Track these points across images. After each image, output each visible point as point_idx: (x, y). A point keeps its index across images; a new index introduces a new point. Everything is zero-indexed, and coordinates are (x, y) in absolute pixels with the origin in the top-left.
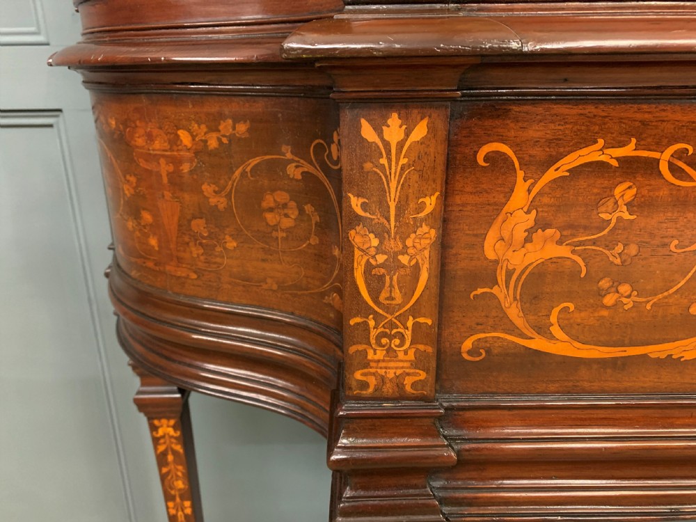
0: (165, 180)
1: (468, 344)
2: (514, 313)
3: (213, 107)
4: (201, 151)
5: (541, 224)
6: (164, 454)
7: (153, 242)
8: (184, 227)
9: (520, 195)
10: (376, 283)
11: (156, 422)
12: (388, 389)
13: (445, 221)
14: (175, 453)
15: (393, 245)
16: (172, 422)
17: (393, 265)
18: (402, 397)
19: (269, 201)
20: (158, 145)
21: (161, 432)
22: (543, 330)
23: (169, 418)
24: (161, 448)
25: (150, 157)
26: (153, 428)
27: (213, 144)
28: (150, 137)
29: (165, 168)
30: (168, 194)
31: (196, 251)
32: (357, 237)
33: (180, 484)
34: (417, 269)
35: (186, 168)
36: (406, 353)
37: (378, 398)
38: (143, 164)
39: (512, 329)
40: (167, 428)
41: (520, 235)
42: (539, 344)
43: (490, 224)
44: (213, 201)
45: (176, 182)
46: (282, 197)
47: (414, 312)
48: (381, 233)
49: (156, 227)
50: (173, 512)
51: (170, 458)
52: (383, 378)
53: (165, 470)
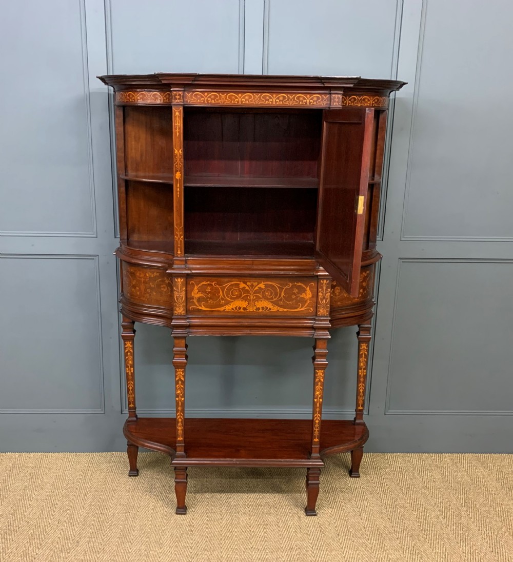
0: (142, 281)
1: (190, 308)
2: (196, 303)
3: (153, 270)
4: (150, 277)
5: (199, 291)
6: (127, 352)
7: (138, 293)
8: (146, 290)
9: (196, 288)
10: (177, 299)
11: (126, 343)
12: (179, 314)
13: (186, 291)
14: (130, 352)
15: (179, 294)
16: (131, 342)
17: (179, 296)
18: (181, 315)
19: (162, 286)
20: (142, 275)
21: (127, 346)
22: (201, 306)
23: (130, 341)
24: (126, 351)
25: (140, 277)
26: (125, 344)
27: (152, 276)
28: (140, 274)
29: (143, 280)
30: (143, 284)
31: (147, 295)
32: (175, 292)
33: (131, 362)
34: (183, 297)
35: (147, 280)
36: (182, 309)
37: (178, 315)
38: (138, 278)
39: (196, 306)
40: (129, 344)
41: (196, 293)
42: (200, 308)
43: (192, 291)
44: (152, 286)
45: (145, 282)
46: (165, 286)
47: (183, 303)
48: (178, 292)
49: (140, 290)
50: (128, 371)
51: (129, 354)
52: (178, 313)
53: (127, 358)
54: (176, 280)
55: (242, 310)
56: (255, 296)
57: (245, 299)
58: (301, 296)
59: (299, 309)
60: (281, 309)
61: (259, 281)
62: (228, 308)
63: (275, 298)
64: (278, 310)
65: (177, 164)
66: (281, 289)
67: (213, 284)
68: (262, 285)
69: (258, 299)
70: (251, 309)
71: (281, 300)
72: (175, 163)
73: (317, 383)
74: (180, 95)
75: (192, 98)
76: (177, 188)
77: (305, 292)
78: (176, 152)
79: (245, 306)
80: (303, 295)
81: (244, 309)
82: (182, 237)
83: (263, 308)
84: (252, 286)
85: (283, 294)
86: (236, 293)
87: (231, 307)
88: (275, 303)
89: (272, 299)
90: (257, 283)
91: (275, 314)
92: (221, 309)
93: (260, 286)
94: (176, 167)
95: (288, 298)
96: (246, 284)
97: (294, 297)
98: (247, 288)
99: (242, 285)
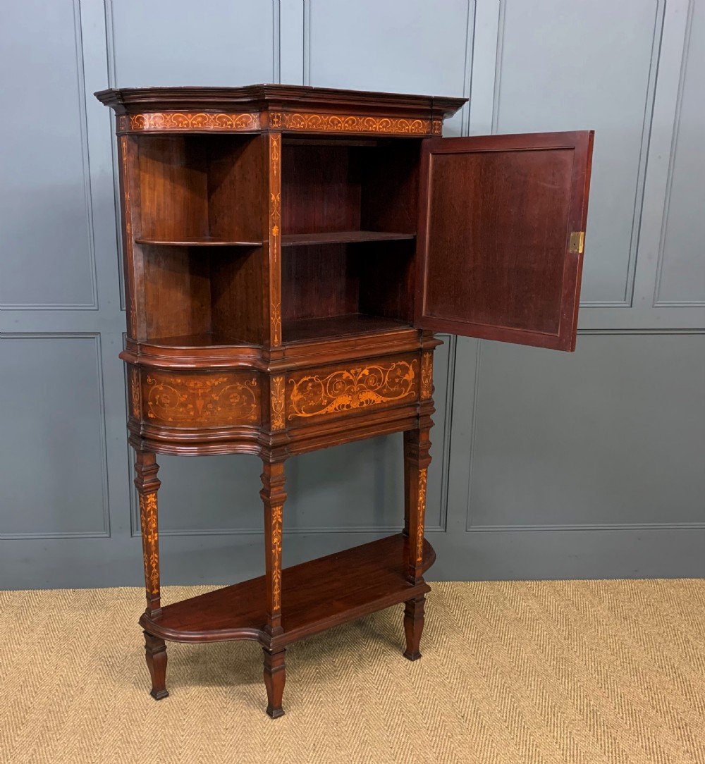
0: (200, 395)
1: (290, 417)
2: (296, 409)
3: (219, 374)
4: (212, 386)
5: (299, 392)
6: (150, 511)
7: (192, 413)
8: (205, 407)
9: (295, 387)
10: (276, 407)
11: (148, 497)
12: (278, 428)
13: (286, 394)
15: (278, 399)
16: (154, 496)
17: (278, 403)
18: (281, 429)
19: (232, 396)
20: (199, 386)
22: (301, 412)
24: (149, 509)
25: (195, 389)
27: (216, 384)
28: (196, 384)
29: (200, 392)
30: (200, 398)
31: (208, 413)
32: (272, 398)
33: (154, 525)
34: (282, 403)
35: (208, 390)
37: (276, 430)
38: (191, 391)
39: (296, 413)
41: (296, 394)
42: (300, 415)
43: (292, 393)
44: (215, 398)
45: (204, 395)
46: (236, 395)
47: (282, 411)
48: (276, 397)
49: (194, 408)
50: (150, 540)
51: (152, 513)
52: (276, 427)
53: (149, 520)
54: (274, 380)
55: (345, 409)
56: (359, 387)
57: (349, 393)
58: (404, 378)
59: (402, 396)
60: (385, 399)
61: (363, 366)
62: (330, 409)
63: (379, 385)
64: (382, 401)
65: (274, 215)
66: (385, 372)
67: (315, 378)
68: (366, 372)
69: (362, 390)
70: (355, 405)
71: (384, 387)
72: (272, 213)
73: (420, 486)
74: (278, 117)
75: (291, 121)
76: (274, 249)
77: (408, 373)
78: (273, 198)
79: (348, 403)
80: (407, 377)
81: (348, 406)
82: (280, 318)
83: (367, 401)
84: (356, 374)
85: (387, 378)
86: (340, 387)
87: (334, 406)
88: (379, 393)
89: (376, 387)
90: (360, 369)
91: (380, 406)
92: (323, 412)
93: (363, 372)
94: (272, 220)
95: (392, 383)
96: (350, 372)
97: (397, 380)
98: (351, 378)
99: (346, 374)
